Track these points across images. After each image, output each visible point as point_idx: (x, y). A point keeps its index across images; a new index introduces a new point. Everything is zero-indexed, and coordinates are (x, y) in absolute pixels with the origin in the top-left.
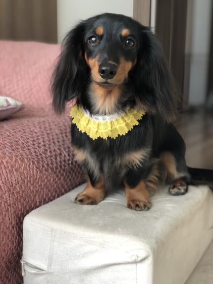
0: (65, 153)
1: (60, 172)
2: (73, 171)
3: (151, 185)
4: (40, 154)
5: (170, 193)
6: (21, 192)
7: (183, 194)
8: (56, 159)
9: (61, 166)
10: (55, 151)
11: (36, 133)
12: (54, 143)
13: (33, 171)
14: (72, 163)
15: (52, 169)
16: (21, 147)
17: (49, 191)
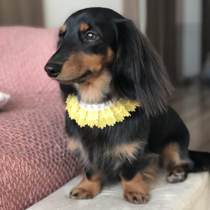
0: (57, 146)
1: (53, 166)
2: (67, 163)
3: (148, 176)
4: (32, 149)
5: (168, 181)
6: (13, 191)
7: (181, 181)
8: (48, 152)
9: (53, 160)
10: (46, 144)
11: (26, 126)
12: (45, 135)
13: (25, 168)
14: (65, 156)
15: (45, 164)
16: (11, 143)
17: (43, 186)
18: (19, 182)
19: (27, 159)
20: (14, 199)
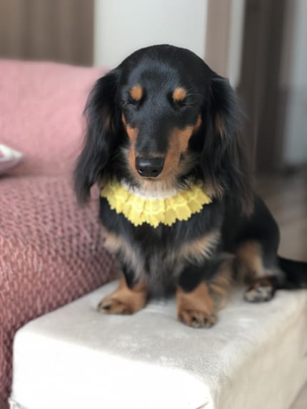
3: (217, 289)
5: (246, 299)
6: (12, 293)
7: (267, 300)
10: (69, 229)
13: (32, 260)
14: (96, 249)
18: (22, 280)
19: (37, 248)
20: (14, 306)
